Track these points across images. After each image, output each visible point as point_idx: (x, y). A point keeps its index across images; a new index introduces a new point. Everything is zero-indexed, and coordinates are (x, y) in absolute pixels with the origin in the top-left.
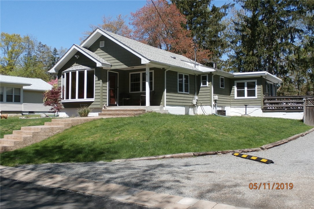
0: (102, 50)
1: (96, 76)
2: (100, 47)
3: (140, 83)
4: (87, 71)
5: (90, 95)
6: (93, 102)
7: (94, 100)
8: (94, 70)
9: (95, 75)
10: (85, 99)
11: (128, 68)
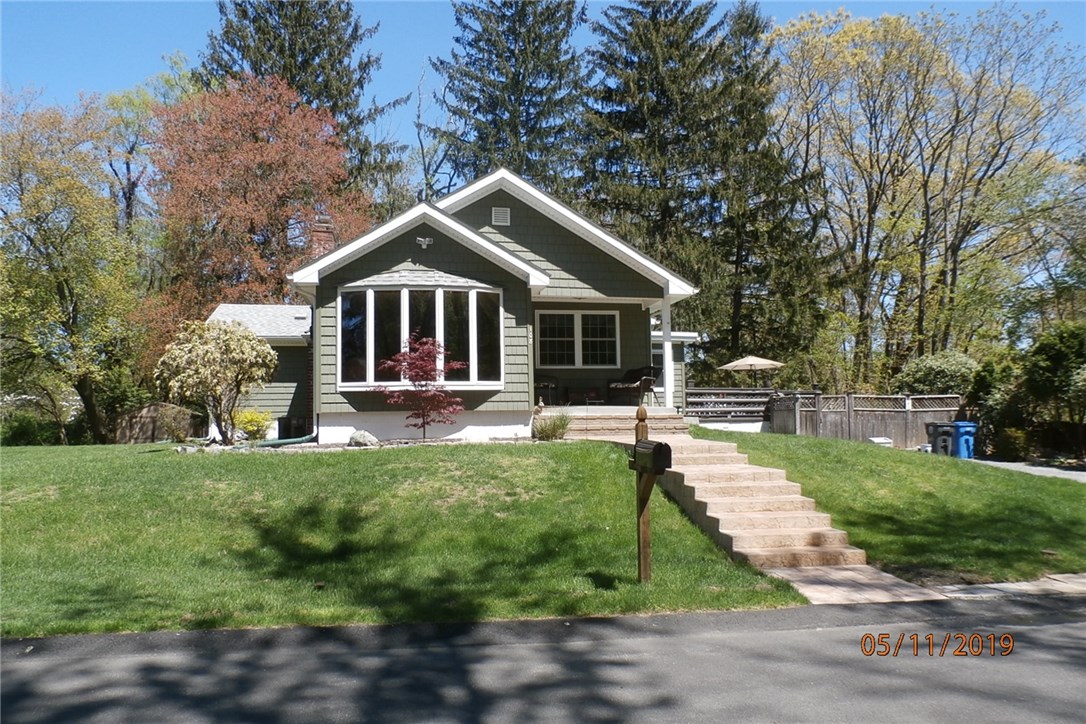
0: (501, 233)
1: (506, 310)
2: (493, 223)
3: (573, 342)
4: (478, 293)
5: (489, 369)
6: (498, 392)
7: (501, 388)
8: (498, 295)
9: (504, 307)
10: (474, 384)
11: (603, 299)
